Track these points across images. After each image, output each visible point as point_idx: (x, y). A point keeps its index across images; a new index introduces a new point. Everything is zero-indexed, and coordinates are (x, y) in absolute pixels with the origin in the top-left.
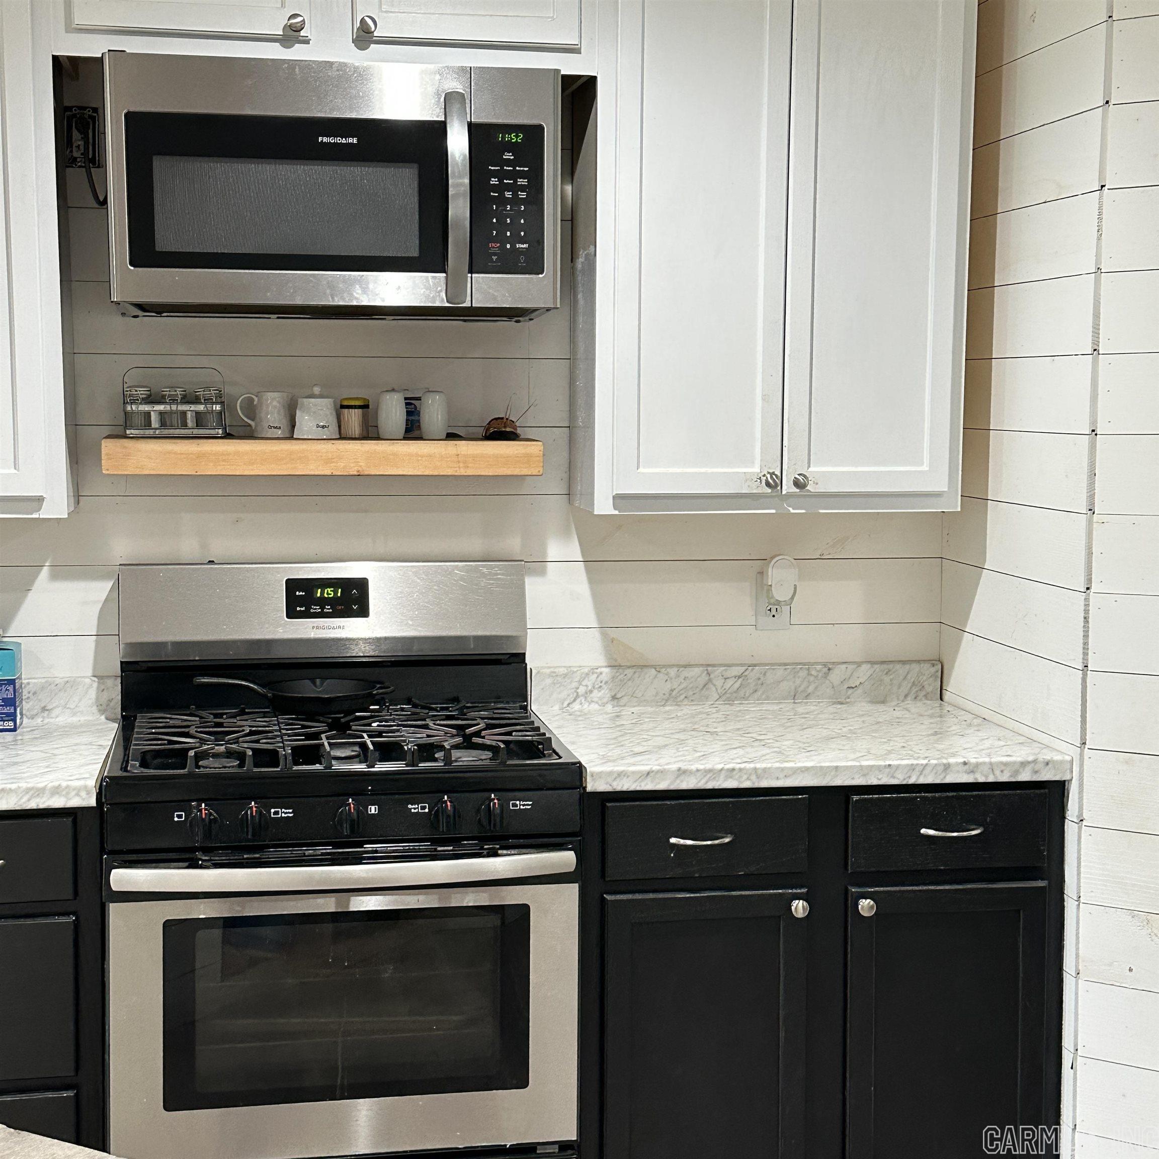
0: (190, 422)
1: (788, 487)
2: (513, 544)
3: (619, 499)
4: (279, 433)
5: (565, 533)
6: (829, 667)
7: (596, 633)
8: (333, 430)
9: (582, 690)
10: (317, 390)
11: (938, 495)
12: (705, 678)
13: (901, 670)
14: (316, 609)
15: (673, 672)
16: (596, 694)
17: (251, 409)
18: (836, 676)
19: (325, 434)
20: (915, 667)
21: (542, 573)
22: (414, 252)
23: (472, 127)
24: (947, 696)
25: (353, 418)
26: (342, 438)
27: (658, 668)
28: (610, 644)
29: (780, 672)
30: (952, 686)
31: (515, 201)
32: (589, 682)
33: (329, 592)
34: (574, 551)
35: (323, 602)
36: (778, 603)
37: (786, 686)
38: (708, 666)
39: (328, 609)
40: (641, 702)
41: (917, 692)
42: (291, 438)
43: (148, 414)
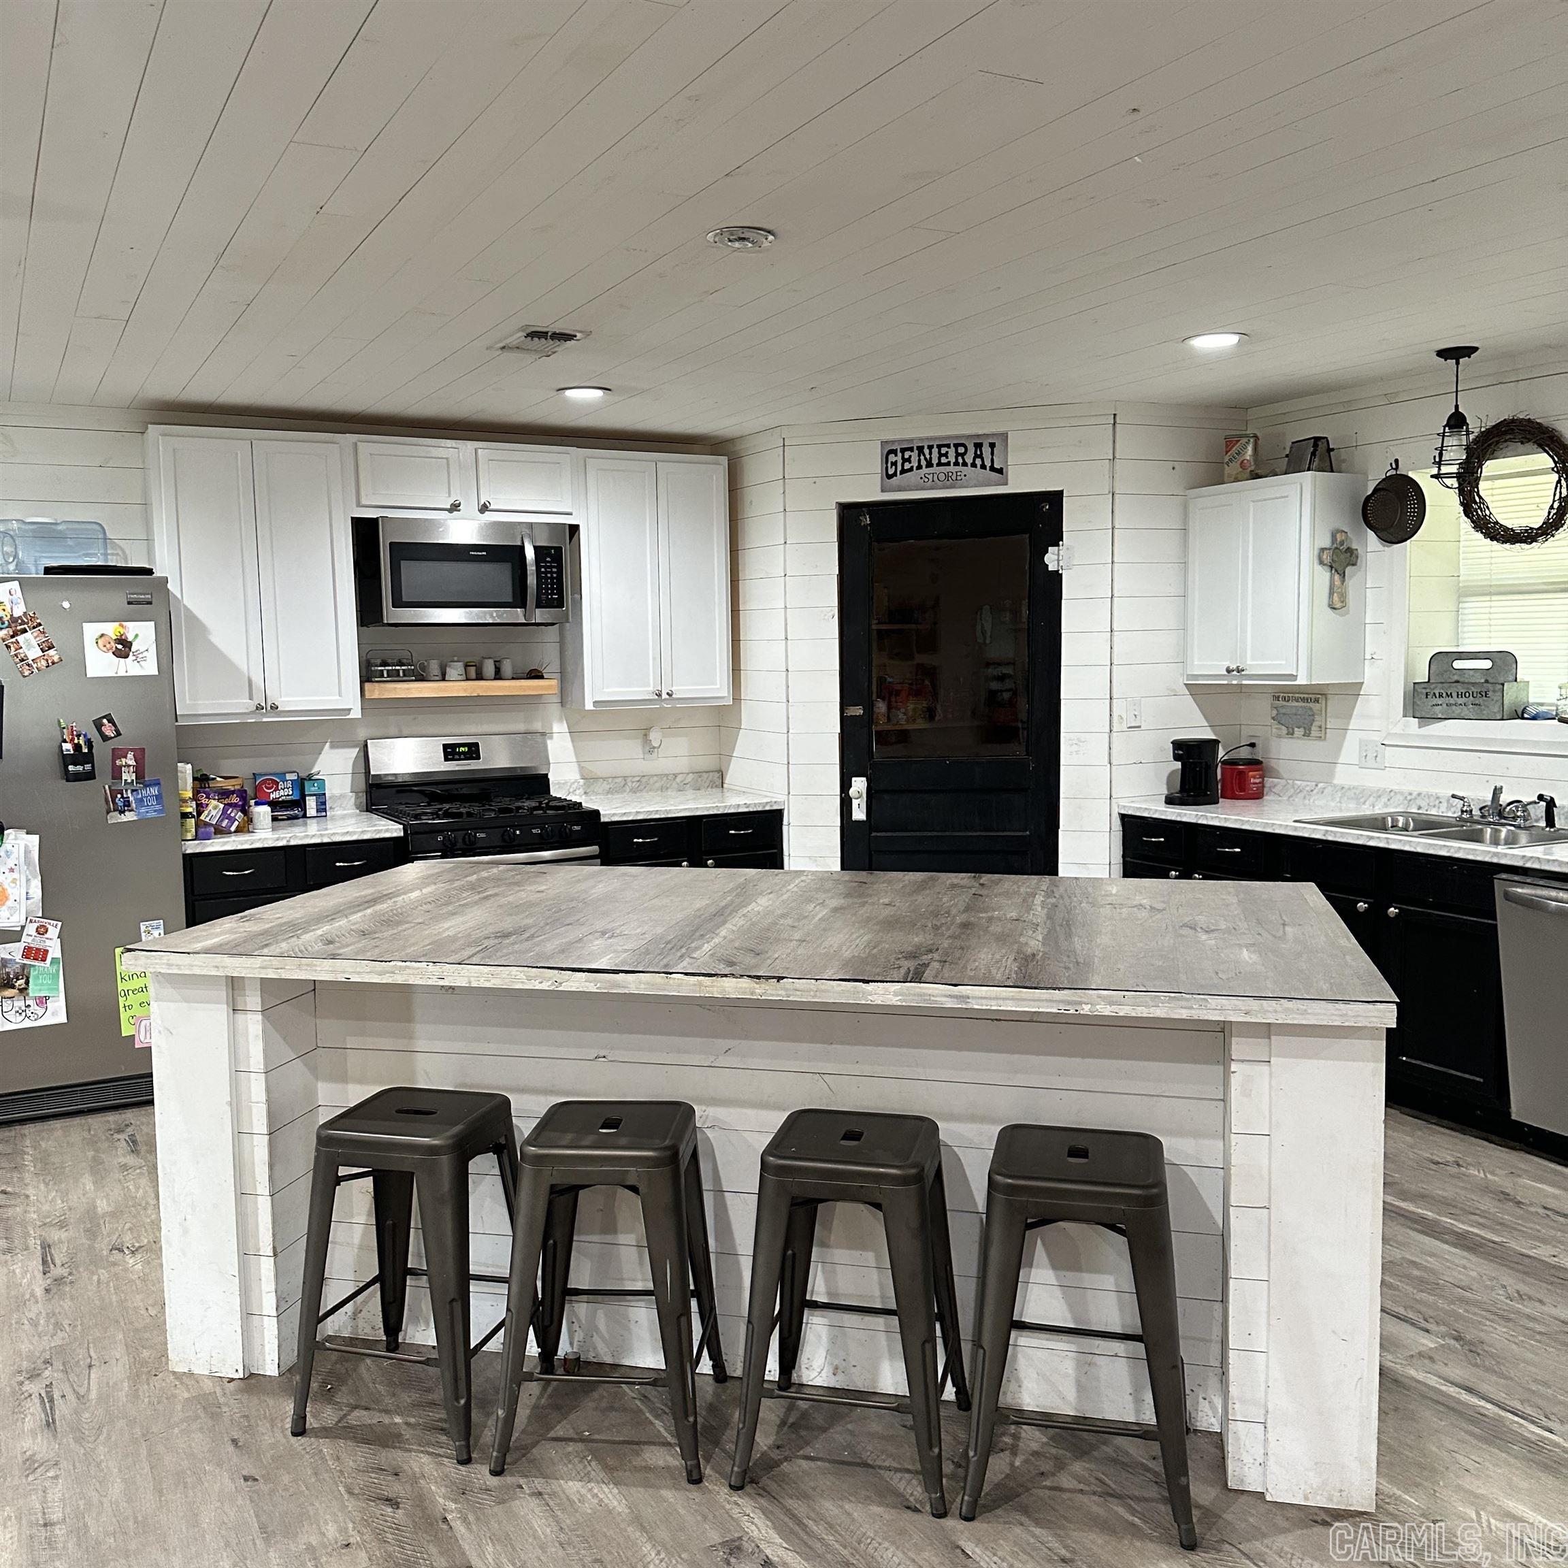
0: (401, 674)
1: (664, 696)
2: (538, 726)
3: (595, 703)
4: (437, 678)
5: (560, 720)
6: (675, 776)
7: (576, 764)
8: (464, 677)
9: (571, 790)
10: (456, 659)
11: (723, 698)
12: (623, 782)
13: (705, 775)
14: (457, 757)
15: (610, 780)
16: (578, 792)
17: (423, 668)
18: (679, 779)
19: (460, 678)
20: (711, 774)
21: (551, 738)
22: (510, 600)
23: (535, 548)
24: (725, 786)
25: (472, 670)
26: (467, 679)
27: (604, 779)
28: (582, 769)
29: (655, 778)
30: (727, 781)
31: (552, 578)
32: (575, 786)
33: (462, 749)
34: (564, 727)
35: (460, 754)
36: (654, 748)
37: (657, 785)
38: (625, 778)
39: (462, 757)
40: (597, 794)
41: (712, 785)
42: (444, 679)
43: (382, 671)
